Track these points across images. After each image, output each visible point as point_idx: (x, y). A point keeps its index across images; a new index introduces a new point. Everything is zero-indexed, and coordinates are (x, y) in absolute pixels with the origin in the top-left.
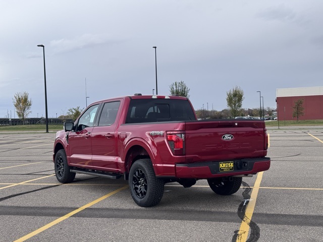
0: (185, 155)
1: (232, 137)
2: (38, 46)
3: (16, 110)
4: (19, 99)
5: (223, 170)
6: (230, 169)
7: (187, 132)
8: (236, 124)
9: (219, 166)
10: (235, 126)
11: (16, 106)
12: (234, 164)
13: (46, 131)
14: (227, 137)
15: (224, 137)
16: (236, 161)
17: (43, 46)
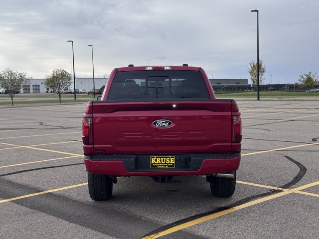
0: (93, 144)
1: (170, 124)
2: (252, 11)
3: (250, 77)
4: (254, 65)
5: (156, 166)
6: (169, 166)
7: (95, 115)
8: (174, 106)
9: (150, 161)
10: (171, 109)
11: (251, 73)
12: (176, 160)
13: (257, 99)
14: (161, 124)
15: (155, 124)
16: (178, 156)
17: (258, 11)
